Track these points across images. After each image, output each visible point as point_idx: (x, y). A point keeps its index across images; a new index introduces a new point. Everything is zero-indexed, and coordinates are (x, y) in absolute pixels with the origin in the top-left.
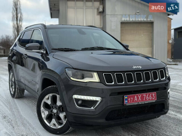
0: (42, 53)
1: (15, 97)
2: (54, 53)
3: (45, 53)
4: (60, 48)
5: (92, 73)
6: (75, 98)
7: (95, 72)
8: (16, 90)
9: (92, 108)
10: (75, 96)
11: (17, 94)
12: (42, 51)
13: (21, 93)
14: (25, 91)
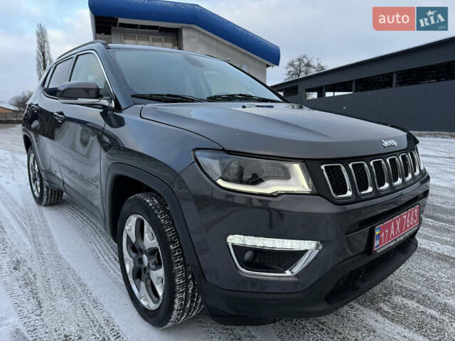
0: (104, 107)
1: (44, 203)
2: (141, 106)
3: (113, 106)
4: (153, 93)
5: (286, 164)
6: (233, 246)
7: (296, 162)
8: (45, 190)
9: (288, 273)
10: (235, 239)
11: (47, 198)
12: (105, 102)
13: (57, 196)
14: (64, 194)
